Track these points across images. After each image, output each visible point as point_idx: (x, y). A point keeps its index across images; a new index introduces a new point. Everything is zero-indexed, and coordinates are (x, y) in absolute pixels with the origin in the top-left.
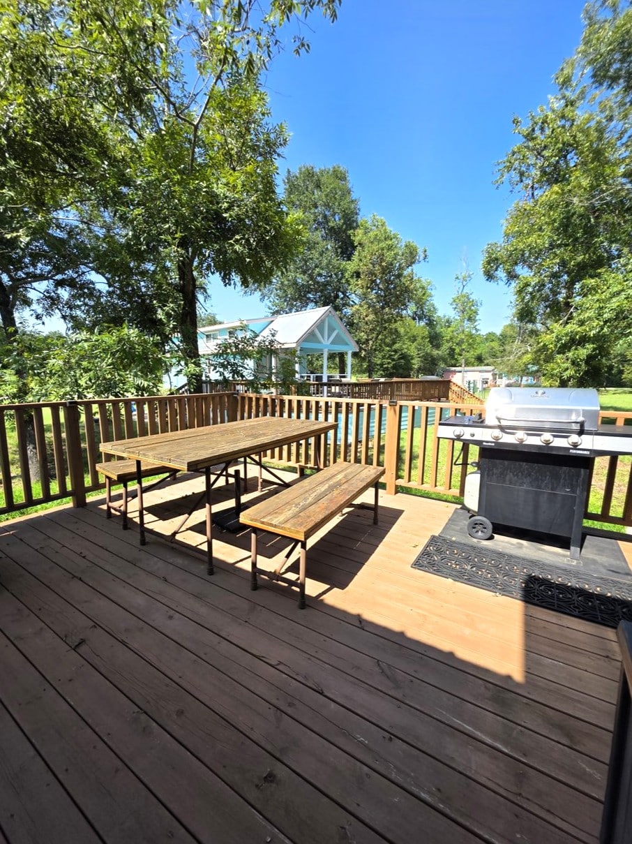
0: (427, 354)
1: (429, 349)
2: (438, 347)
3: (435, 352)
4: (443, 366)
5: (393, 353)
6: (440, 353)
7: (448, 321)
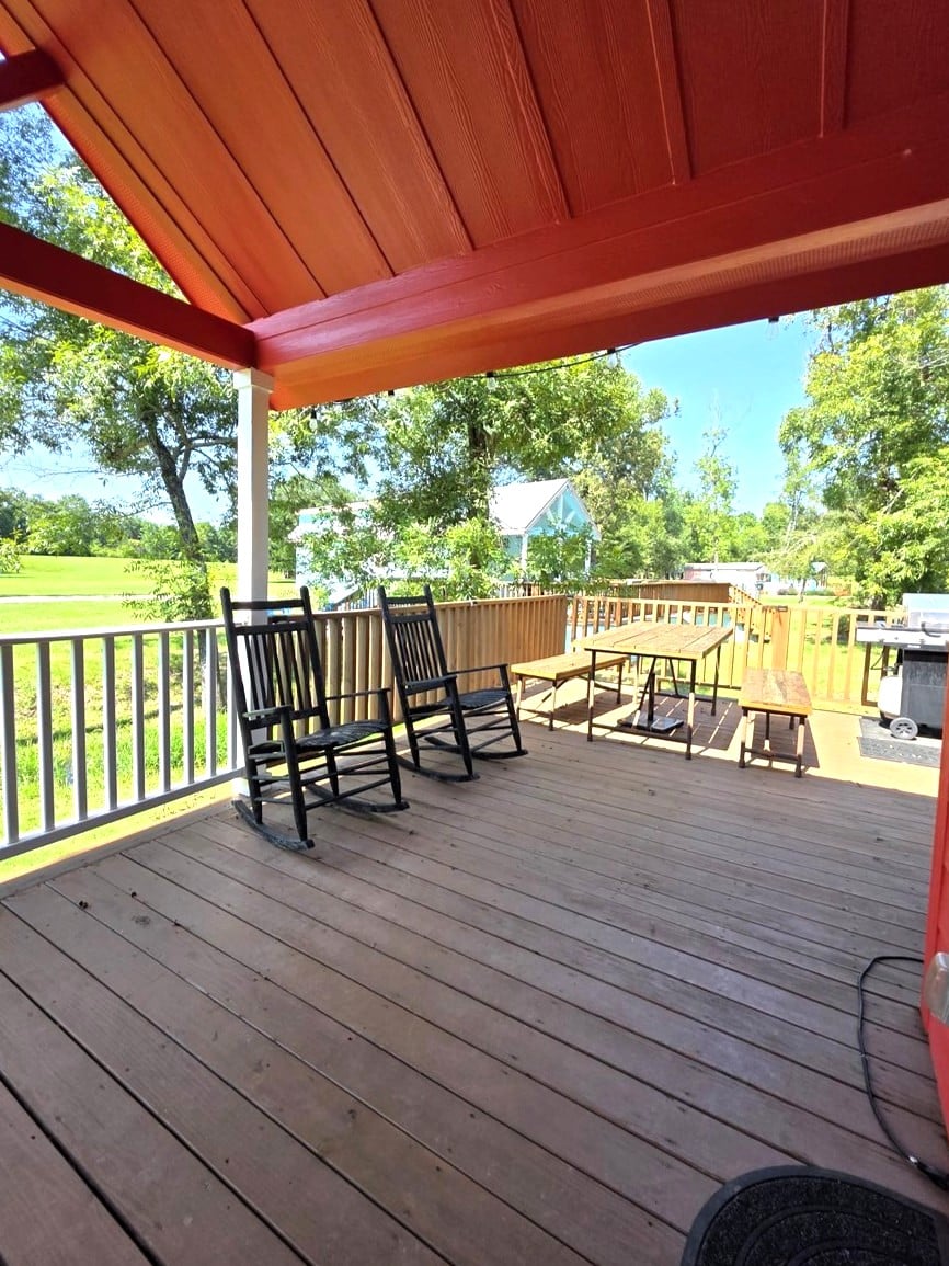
0: (660, 543)
1: (662, 535)
2: (675, 532)
3: (672, 541)
4: (683, 561)
5: (616, 542)
6: (680, 542)
7: (688, 496)
